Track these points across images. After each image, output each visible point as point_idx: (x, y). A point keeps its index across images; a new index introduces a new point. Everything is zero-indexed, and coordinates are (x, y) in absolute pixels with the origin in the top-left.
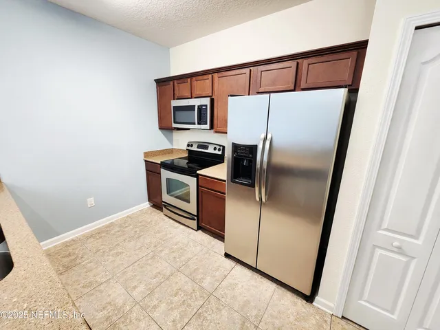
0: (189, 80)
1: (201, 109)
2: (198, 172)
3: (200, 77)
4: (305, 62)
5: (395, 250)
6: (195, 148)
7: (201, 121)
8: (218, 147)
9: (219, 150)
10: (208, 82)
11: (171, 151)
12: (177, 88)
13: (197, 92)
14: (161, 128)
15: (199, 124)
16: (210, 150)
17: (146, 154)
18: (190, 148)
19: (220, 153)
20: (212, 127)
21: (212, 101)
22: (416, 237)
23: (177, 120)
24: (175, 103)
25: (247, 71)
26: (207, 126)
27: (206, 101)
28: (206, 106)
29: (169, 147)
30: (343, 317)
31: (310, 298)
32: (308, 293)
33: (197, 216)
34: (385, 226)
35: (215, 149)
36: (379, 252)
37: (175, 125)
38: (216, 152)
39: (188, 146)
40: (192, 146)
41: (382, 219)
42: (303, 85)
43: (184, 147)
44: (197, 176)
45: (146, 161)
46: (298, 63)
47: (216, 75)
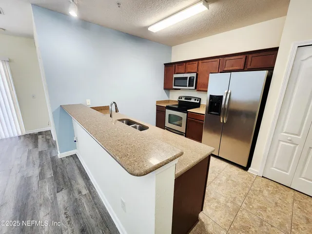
0: (185, 64)
1: (191, 79)
2: (188, 110)
3: (191, 63)
4: (250, 56)
5: (288, 141)
6: (183, 99)
7: (191, 85)
8: (197, 99)
9: (198, 100)
10: (196, 65)
11: (168, 101)
12: (177, 68)
13: (189, 70)
14: (165, 89)
15: (189, 86)
16: (193, 101)
17: (158, 102)
18: (180, 100)
19: (198, 102)
20: (196, 88)
21: (197, 75)
22: (298, 135)
23: (176, 85)
24: (175, 76)
25: (218, 60)
26: (194, 88)
27: (194, 75)
28: (194, 77)
29: (167, 99)
30: (263, 177)
31: (246, 169)
32: (245, 165)
33: (185, 133)
34: (284, 131)
35: (195, 100)
36: (282, 143)
37: (174, 87)
38: (196, 102)
39: (179, 98)
40: (181, 98)
41: (283, 127)
42: (249, 67)
43: (177, 99)
44: (187, 112)
45: (157, 106)
46: (246, 56)
47: (200, 62)
